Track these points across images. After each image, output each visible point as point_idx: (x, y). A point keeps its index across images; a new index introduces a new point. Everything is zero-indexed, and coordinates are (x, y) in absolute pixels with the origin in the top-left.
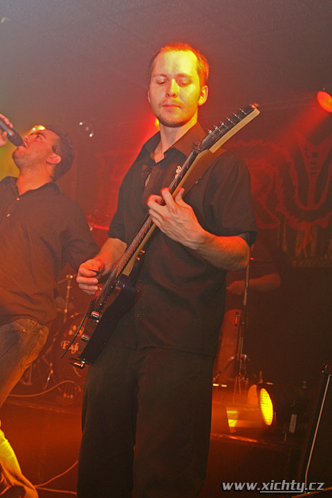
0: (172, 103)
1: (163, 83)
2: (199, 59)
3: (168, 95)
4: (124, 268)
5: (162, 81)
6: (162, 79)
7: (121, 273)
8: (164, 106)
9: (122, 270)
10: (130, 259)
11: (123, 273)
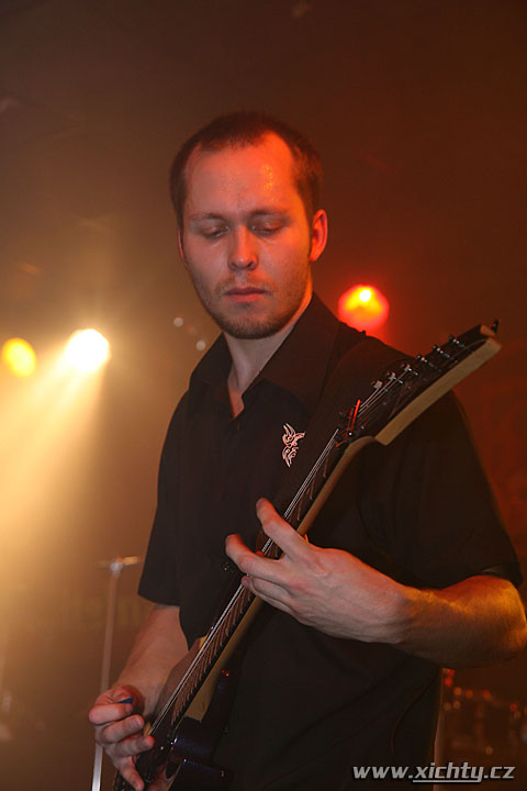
0: (247, 285)
1: (216, 233)
2: (294, 154)
3: (234, 267)
4: (188, 703)
5: (214, 229)
6: (212, 225)
7: (182, 714)
8: (229, 294)
9: (185, 709)
10: (200, 684)
11: (188, 714)
